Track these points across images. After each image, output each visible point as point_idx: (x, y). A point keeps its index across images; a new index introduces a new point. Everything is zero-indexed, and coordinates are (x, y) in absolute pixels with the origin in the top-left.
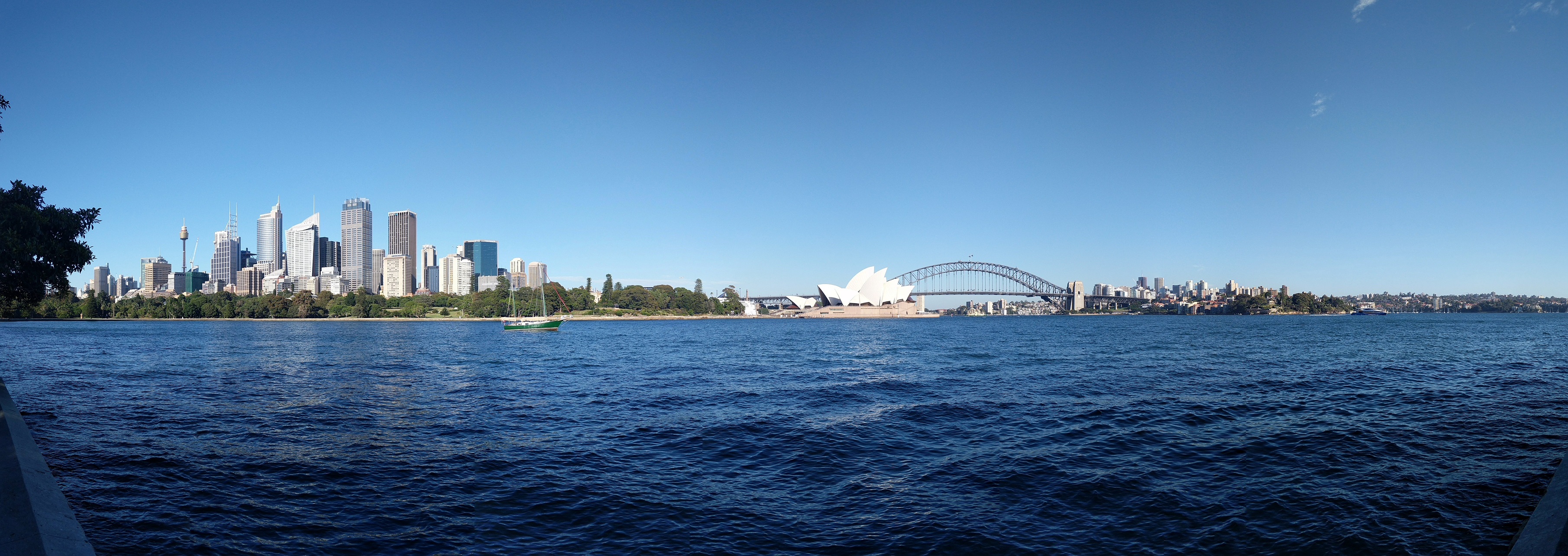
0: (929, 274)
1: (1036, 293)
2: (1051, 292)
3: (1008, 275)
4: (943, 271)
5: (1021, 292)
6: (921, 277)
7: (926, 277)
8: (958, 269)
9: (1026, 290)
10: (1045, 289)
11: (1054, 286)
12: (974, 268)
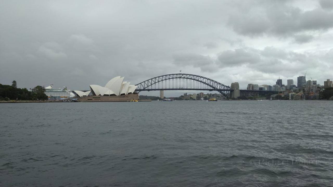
0: (160, 80)
1: (215, 89)
2: (222, 89)
3: (200, 80)
4: (167, 78)
5: (206, 88)
6: (156, 81)
7: (159, 82)
8: (174, 77)
9: (210, 88)
10: (218, 87)
11: (223, 85)
12: (182, 77)
